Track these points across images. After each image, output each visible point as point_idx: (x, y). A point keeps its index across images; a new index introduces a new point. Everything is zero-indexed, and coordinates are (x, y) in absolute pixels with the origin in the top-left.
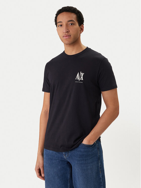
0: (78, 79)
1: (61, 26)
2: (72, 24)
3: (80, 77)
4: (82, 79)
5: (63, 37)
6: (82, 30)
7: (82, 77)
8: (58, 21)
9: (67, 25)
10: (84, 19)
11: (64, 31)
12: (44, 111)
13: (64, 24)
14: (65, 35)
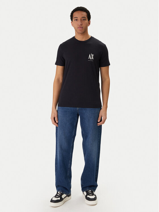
0: (90, 58)
1: (76, 20)
2: (84, 20)
3: (91, 57)
4: (93, 59)
5: (78, 28)
6: (89, 24)
7: (93, 57)
8: (74, 17)
9: (81, 20)
10: (91, 17)
11: (79, 24)
12: (56, 79)
13: (79, 19)
14: (80, 27)
